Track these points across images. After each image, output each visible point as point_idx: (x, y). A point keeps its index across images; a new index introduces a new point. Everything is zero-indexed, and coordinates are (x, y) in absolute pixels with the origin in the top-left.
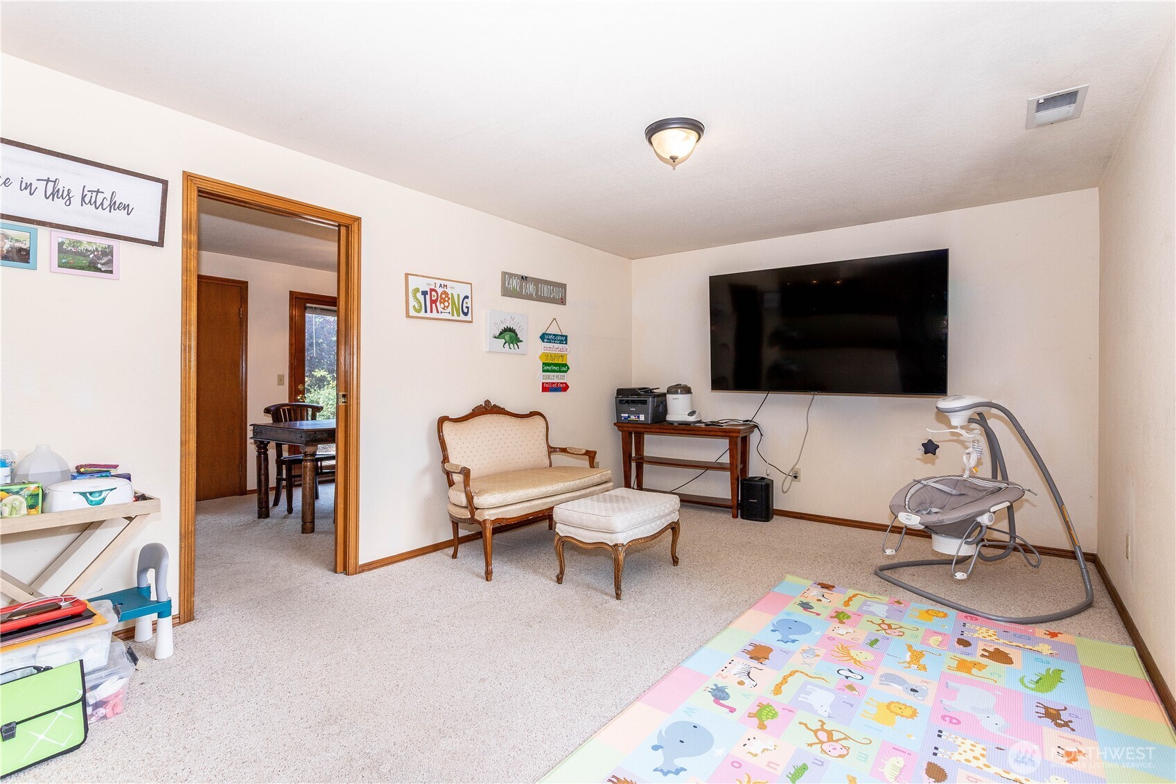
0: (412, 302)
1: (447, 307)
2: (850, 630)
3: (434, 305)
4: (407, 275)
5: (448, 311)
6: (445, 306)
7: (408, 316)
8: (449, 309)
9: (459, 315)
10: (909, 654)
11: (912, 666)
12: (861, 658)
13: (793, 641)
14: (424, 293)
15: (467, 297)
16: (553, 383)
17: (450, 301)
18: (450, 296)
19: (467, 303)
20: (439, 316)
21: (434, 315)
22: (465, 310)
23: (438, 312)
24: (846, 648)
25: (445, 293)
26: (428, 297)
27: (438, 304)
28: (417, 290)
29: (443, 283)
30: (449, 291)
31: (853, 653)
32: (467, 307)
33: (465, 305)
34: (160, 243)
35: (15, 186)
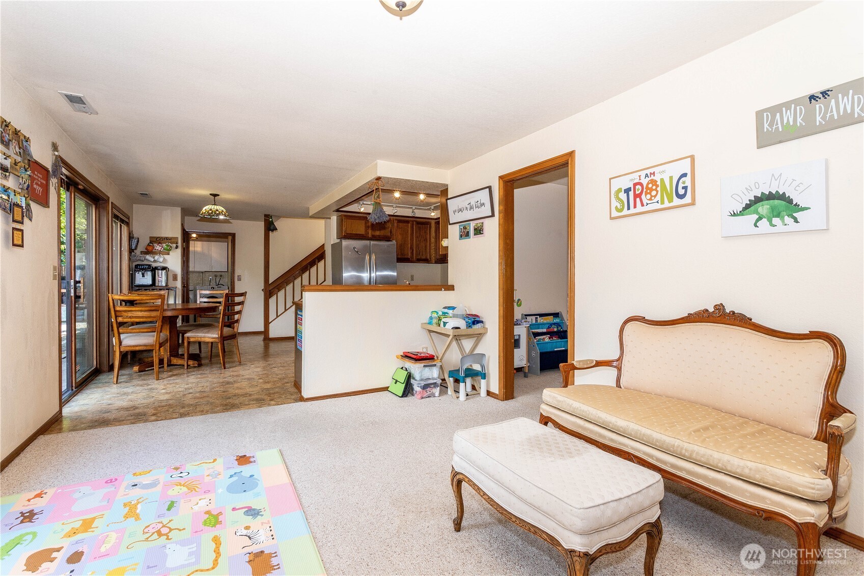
0: (614, 204)
1: (655, 196)
2: (196, 508)
3: (638, 200)
4: (610, 179)
5: (655, 200)
6: (652, 196)
7: (610, 218)
8: (658, 198)
9: (671, 201)
10: (138, 511)
11: (136, 501)
12: (177, 488)
13: (231, 476)
14: (628, 190)
15: (685, 175)
17: (659, 189)
18: (659, 183)
19: (684, 183)
20: (645, 209)
21: (639, 209)
22: (681, 192)
23: (643, 205)
24: (192, 491)
25: (652, 181)
26: (631, 194)
27: (643, 196)
28: (619, 190)
29: (648, 172)
30: (657, 178)
31: (185, 489)
32: (686, 188)
33: (681, 185)
34: (493, 215)
35: (465, 210)
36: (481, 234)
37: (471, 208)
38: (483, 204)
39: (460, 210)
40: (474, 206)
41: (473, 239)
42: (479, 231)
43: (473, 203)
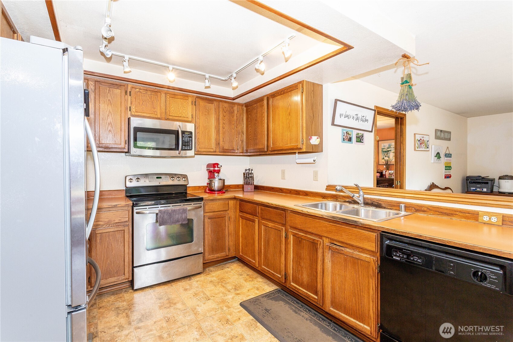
0: (417, 145)
3: (421, 145)
4: (415, 134)
7: (415, 150)
8: (424, 147)
9: (426, 149)
14: (419, 141)
15: (428, 141)
16: (447, 175)
17: (424, 143)
21: (421, 149)
25: (423, 140)
28: (417, 140)
29: (423, 136)
32: (428, 145)
34: (371, 132)
35: (352, 118)
36: (361, 142)
37: (357, 119)
38: (367, 120)
39: (347, 116)
40: (360, 118)
41: (354, 144)
42: (360, 139)
43: (360, 116)
